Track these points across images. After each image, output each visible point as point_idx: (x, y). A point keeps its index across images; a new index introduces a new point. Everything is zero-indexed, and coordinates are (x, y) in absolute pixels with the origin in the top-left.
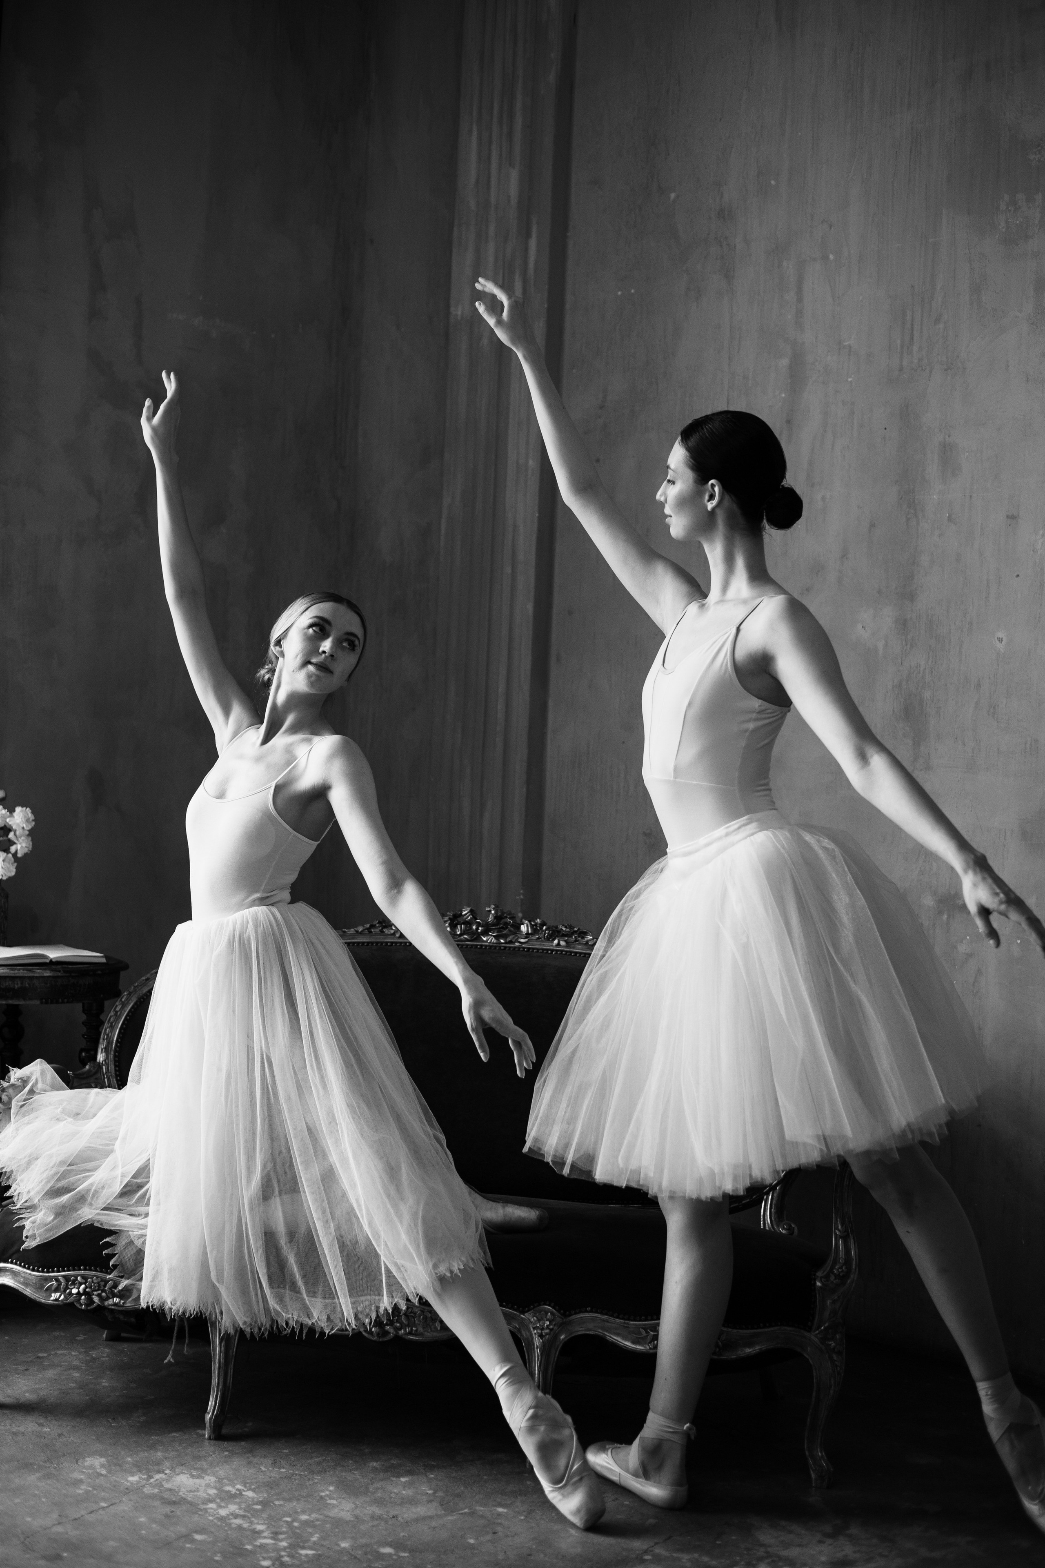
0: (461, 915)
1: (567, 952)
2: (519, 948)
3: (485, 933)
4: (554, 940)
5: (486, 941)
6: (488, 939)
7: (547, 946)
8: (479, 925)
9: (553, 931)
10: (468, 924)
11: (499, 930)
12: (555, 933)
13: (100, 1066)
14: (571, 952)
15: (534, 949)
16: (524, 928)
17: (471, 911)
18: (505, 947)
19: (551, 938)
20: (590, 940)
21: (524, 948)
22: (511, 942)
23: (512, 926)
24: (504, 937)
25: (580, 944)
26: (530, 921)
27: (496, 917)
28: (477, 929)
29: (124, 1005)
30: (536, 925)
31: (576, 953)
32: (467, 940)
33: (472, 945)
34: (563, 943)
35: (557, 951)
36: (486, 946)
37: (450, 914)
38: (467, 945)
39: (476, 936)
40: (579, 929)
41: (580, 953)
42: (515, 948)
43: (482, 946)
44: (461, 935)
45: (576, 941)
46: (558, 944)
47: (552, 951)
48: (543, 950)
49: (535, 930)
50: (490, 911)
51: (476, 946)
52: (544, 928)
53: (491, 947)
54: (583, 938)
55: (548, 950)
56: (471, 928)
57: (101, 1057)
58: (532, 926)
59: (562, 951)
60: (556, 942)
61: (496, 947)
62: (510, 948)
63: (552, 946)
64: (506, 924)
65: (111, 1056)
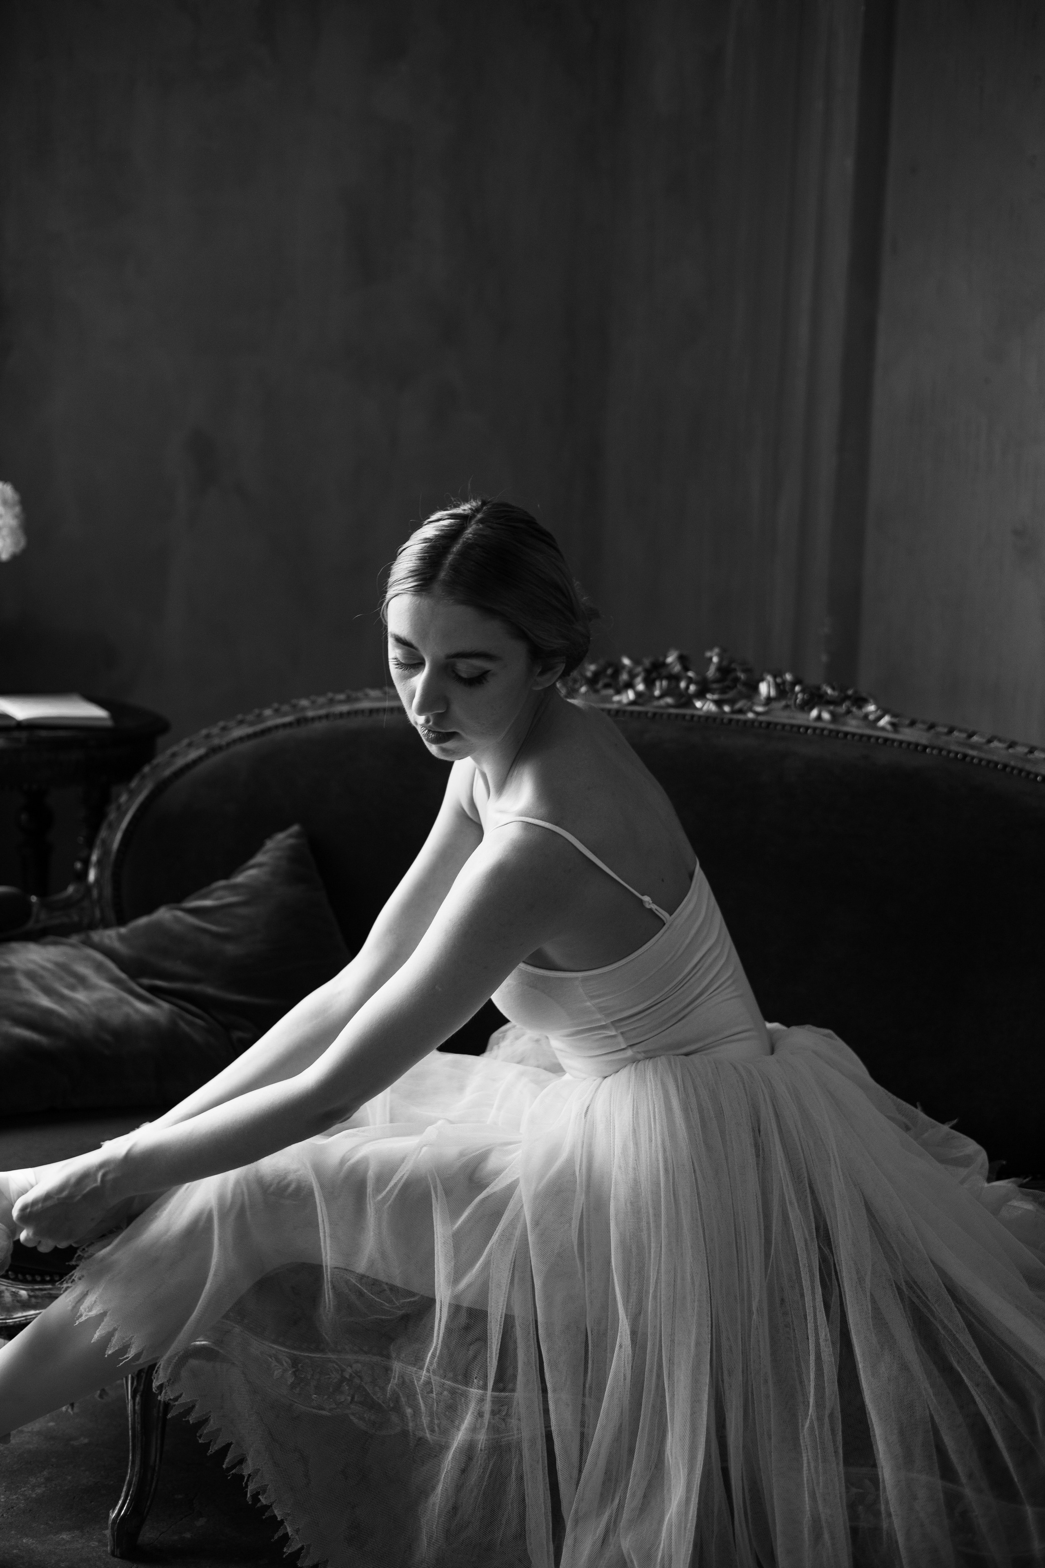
0: (664, 665)
1: (831, 731)
2: (753, 721)
3: (701, 695)
4: (811, 709)
5: (701, 709)
6: (705, 706)
7: (799, 719)
8: (690, 681)
9: (812, 695)
10: (674, 679)
11: (723, 691)
12: (815, 698)
13: (89, 888)
14: (838, 732)
15: (776, 724)
16: (763, 688)
17: (682, 659)
18: (730, 720)
19: (806, 706)
20: (871, 713)
21: (761, 723)
22: (741, 711)
23: (745, 684)
24: (732, 702)
25: (855, 717)
26: (775, 677)
27: (720, 668)
28: (687, 687)
29: (133, 794)
30: (784, 682)
31: (846, 734)
32: (669, 706)
33: (677, 715)
34: (826, 716)
35: (815, 729)
36: (700, 717)
37: (647, 662)
38: (670, 715)
39: (686, 701)
40: (856, 692)
41: (854, 735)
42: (745, 722)
43: (693, 716)
44: (662, 696)
45: (849, 712)
46: (819, 718)
47: (807, 728)
48: (792, 726)
49: (783, 691)
50: (711, 659)
51: (684, 716)
52: (797, 688)
53: (708, 718)
54: (860, 707)
55: (799, 727)
56: (678, 686)
57: (92, 876)
58: (777, 686)
59: (823, 730)
60: (814, 713)
61: (715, 719)
62: (738, 721)
63: (808, 720)
64: (737, 680)
65: (108, 873)
